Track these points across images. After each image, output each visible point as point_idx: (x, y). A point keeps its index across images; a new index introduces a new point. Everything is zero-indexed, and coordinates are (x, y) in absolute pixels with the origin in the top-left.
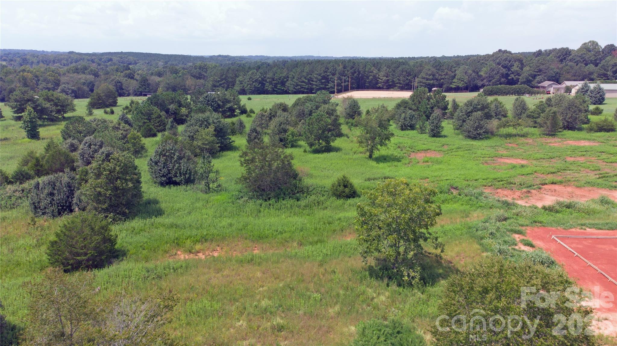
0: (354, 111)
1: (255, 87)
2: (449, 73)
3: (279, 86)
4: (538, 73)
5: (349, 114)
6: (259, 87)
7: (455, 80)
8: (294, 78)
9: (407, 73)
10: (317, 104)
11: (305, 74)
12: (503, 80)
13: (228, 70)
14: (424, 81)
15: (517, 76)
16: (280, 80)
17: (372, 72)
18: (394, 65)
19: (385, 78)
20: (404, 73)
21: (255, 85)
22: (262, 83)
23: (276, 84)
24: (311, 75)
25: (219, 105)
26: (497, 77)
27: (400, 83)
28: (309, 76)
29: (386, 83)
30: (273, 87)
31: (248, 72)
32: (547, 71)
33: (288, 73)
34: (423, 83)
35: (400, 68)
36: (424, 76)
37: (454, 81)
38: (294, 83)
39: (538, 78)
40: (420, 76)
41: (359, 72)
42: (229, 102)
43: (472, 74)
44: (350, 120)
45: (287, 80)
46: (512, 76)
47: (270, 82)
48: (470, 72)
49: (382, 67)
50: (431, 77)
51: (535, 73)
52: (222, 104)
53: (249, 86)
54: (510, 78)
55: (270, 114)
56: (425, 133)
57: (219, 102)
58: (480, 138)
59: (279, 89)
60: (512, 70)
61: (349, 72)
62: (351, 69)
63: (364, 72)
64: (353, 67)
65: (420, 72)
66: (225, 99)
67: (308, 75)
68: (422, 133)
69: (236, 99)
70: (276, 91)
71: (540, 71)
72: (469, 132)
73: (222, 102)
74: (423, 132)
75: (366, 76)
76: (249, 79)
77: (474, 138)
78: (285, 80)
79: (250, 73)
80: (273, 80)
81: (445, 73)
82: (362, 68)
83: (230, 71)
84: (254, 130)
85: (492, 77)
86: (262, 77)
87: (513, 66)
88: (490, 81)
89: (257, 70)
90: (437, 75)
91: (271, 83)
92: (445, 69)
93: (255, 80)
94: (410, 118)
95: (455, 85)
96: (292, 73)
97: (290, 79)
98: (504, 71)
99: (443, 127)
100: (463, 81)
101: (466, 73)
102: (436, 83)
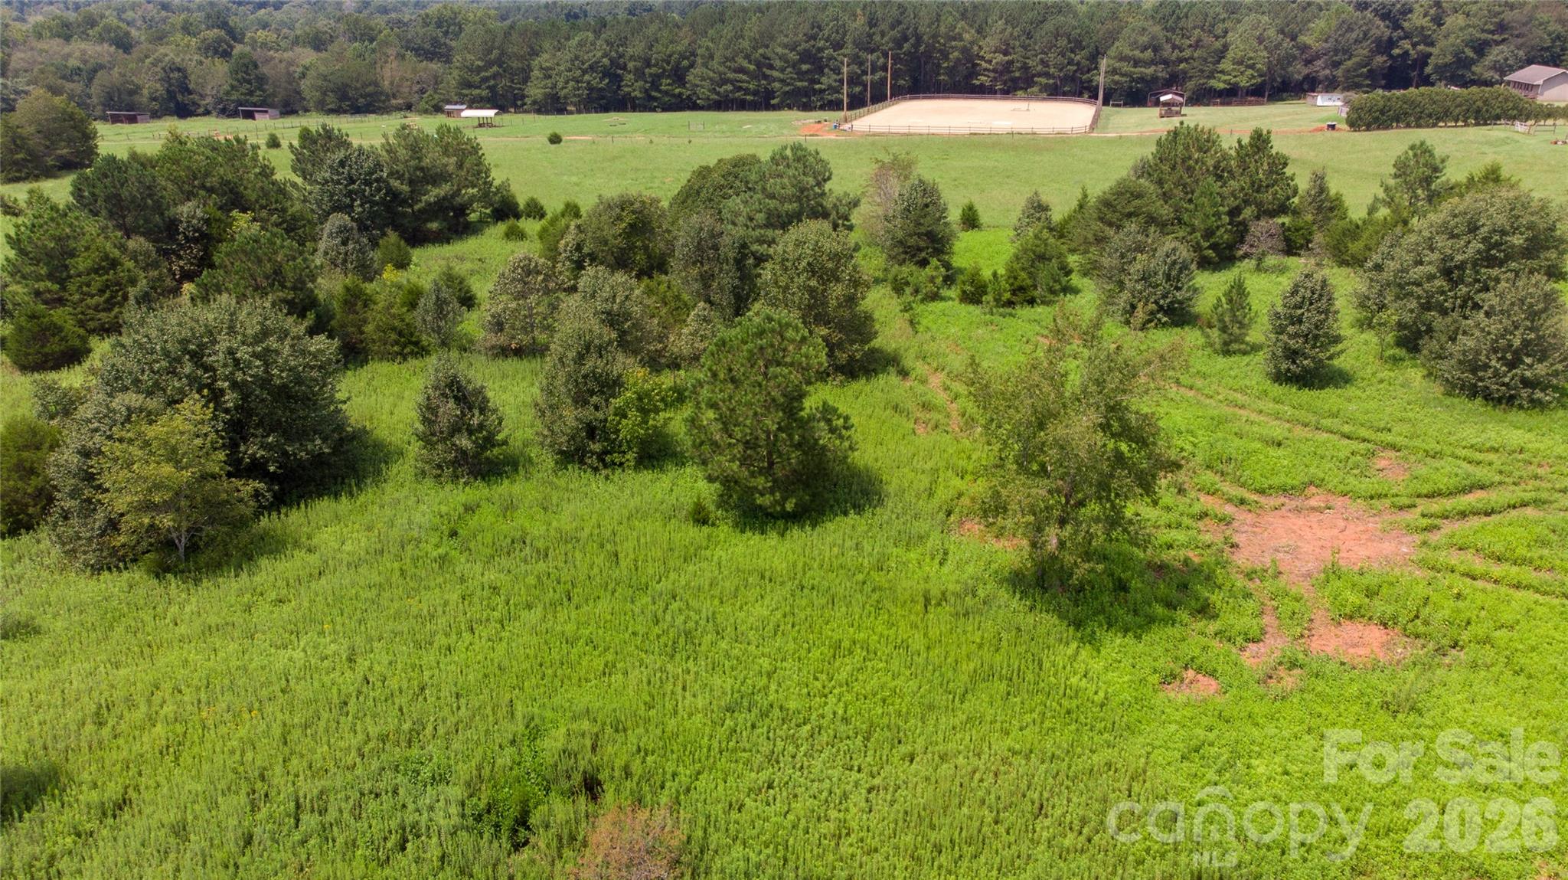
0: (923, 230)
1: (591, 89)
2: (1208, 40)
3: (665, 84)
4: (1496, 37)
5: (901, 242)
6: (601, 89)
7: (1226, 65)
8: (712, 57)
9: (1070, 42)
10: (772, 204)
11: (745, 44)
12: (1380, 59)
13: (507, 34)
14: (1126, 67)
15: (1421, 47)
16: (668, 63)
17: (959, 37)
18: (1030, 15)
19: (1000, 57)
20: (1063, 42)
21: (589, 83)
22: (613, 73)
23: (659, 76)
24: (767, 47)
25: (395, 195)
26: (1362, 52)
27: (1047, 75)
28: (761, 51)
29: (1001, 73)
30: (648, 85)
31: (568, 39)
32: (1524, 30)
33: (695, 42)
34: (1122, 75)
35: (1049, 26)
36: (1127, 51)
37: (1221, 66)
38: (712, 74)
39: (1495, 54)
40: (1112, 52)
41: (919, 39)
42: (436, 178)
43: (1280, 44)
44: (907, 270)
45: (692, 65)
46: (1406, 45)
47: (637, 69)
48: (1271, 33)
49: (990, 21)
50: (1149, 54)
51: (1484, 36)
52: (405, 188)
53: (572, 83)
54: (1396, 51)
55: (579, 248)
56: (1245, 353)
57: (395, 184)
58: (1536, 404)
59: (666, 93)
60: (1406, 25)
61: (886, 39)
62: (893, 27)
63: (935, 36)
64: (899, 23)
65: (1113, 36)
66: (422, 169)
67: (755, 48)
68: (1227, 353)
69: (467, 165)
70: (655, 99)
71: (1502, 27)
72: (1475, 368)
73: (411, 182)
74: (1235, 346)
75: (940, 51)
76: (572, 61)
77: (1506, 401)
78: (685, 63)
79: (574, 42)
80: (648, 65)
81: (1193, 40)
82: (929, 26)
83: (515, 36)
84: (450, 386)
85: (1345, 52)
86: (613, 54)
87: (1411, 11)
88: (1336, 65)
89: (597, 33)
90: (1168, 47)
91: (639, 74)
92: (1195, 28)
93: (591, 67)
94: (1168, 277)
95: (1225, 82)
96: (706, 42)
97: (699, 60)
98: (1381, 29)
99: (1337, 340)
100: (1252, 67)
101: (1260, 40)
102: (1162, 73)
